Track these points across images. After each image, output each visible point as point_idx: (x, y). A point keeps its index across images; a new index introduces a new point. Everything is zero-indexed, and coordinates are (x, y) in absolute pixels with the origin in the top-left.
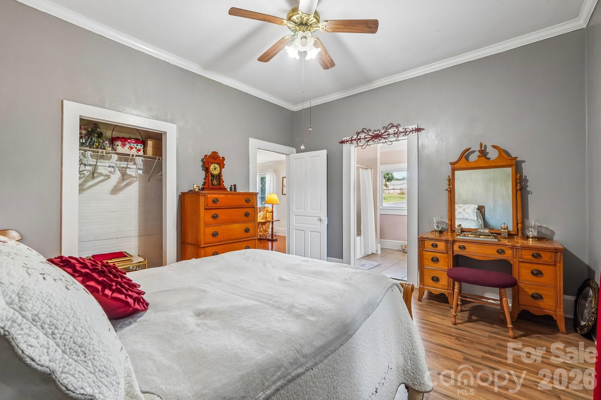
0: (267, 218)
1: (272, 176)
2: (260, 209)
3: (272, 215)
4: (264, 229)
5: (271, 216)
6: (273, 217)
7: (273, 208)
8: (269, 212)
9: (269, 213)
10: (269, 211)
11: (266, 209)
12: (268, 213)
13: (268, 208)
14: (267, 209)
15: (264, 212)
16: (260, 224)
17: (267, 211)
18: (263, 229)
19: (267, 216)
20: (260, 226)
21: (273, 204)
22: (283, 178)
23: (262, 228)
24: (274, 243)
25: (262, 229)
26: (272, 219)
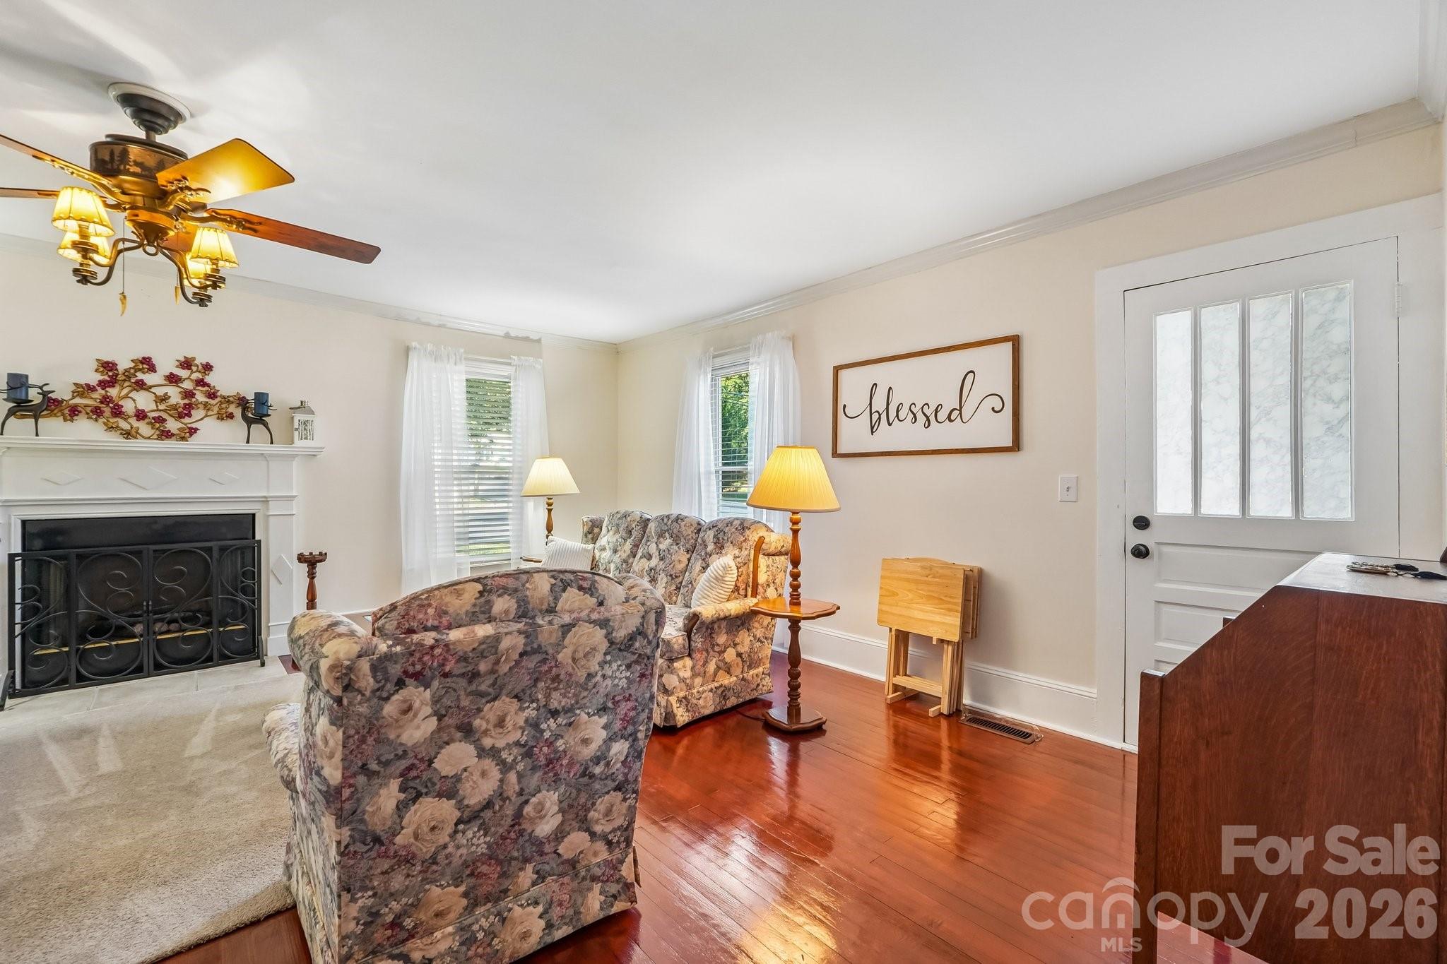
0: (760, 589)
1: (777, 369)
2: (720, 531)
3: (795, 576)
4: (744, 649)
5: (789, 579)
6: (795, 588)
7: (795, 532)
8: (769, 555)
9: (770, 561)
10: (772, 550)
11: (753, 537)
12: (763, 561)
13: (762, 533)
14: (761, 540)
15: (745, 553)
16: (724, 624)
17: (759, 547)
18: (739, 655)
19: (762, 578)
20: (722, 639)
21: (795, 513)
22: (837, 369)
23: (735, 645)
24: (804, 746)
25: (730, 655)
26: (795, 600)
